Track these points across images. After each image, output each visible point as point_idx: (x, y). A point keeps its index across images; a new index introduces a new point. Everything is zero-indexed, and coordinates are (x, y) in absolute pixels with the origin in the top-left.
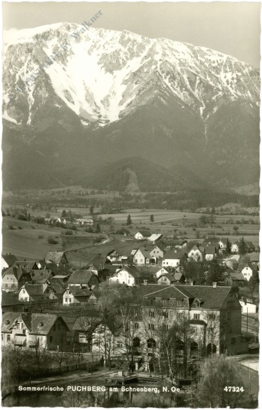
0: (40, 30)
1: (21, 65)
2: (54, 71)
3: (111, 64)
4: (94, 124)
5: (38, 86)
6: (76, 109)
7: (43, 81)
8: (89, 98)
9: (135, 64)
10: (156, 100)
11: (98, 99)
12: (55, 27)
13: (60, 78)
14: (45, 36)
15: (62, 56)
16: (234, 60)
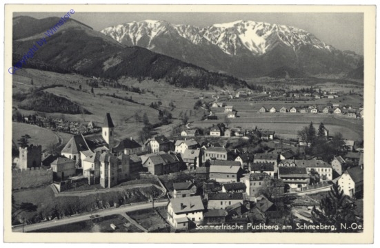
0: (236, 23)
1: (230, 35)
2: (241, 36)
3: (260, 33)
4: (257, 54)
5: (237, 42)
6: (250, 49)
7: (238, 40)
8: (254, 45)
9: (269, 33)
10: (278, 45)
11: (257, 44)
12: (239, 22)
13: (245, 38)
14: (237, 25)
15: (244, 31)
16: (303, 31)
